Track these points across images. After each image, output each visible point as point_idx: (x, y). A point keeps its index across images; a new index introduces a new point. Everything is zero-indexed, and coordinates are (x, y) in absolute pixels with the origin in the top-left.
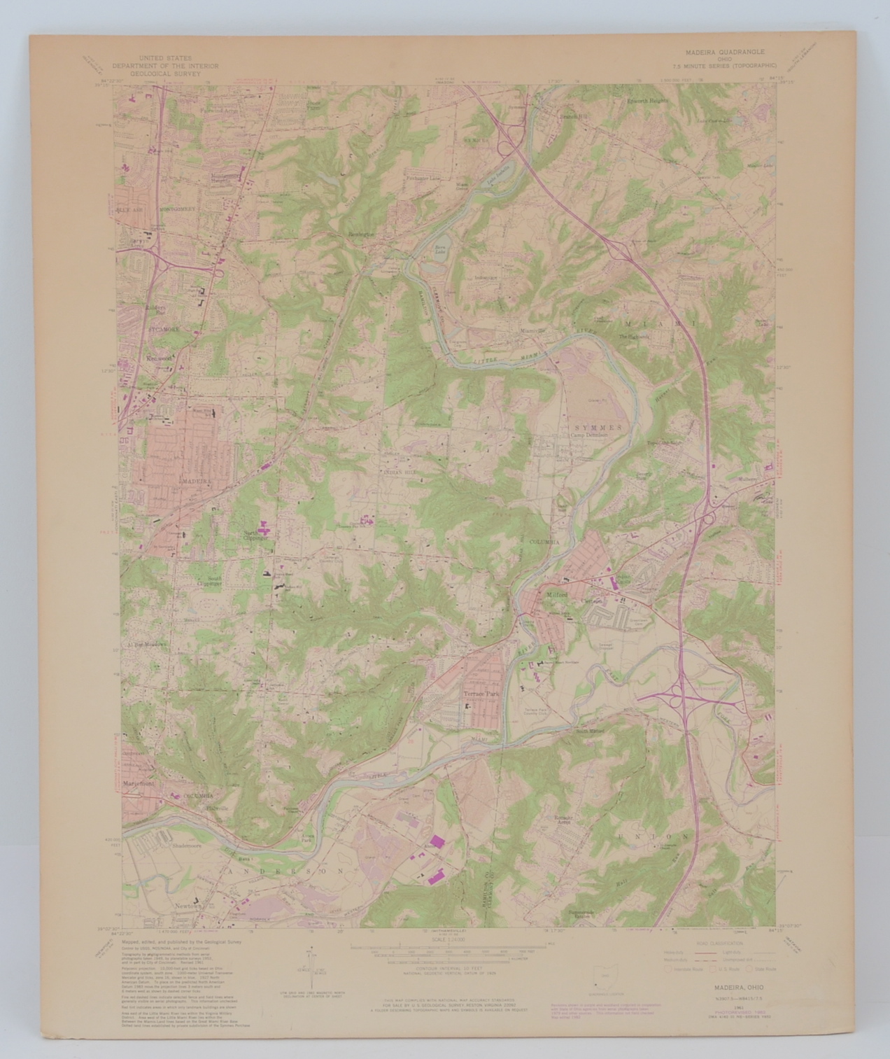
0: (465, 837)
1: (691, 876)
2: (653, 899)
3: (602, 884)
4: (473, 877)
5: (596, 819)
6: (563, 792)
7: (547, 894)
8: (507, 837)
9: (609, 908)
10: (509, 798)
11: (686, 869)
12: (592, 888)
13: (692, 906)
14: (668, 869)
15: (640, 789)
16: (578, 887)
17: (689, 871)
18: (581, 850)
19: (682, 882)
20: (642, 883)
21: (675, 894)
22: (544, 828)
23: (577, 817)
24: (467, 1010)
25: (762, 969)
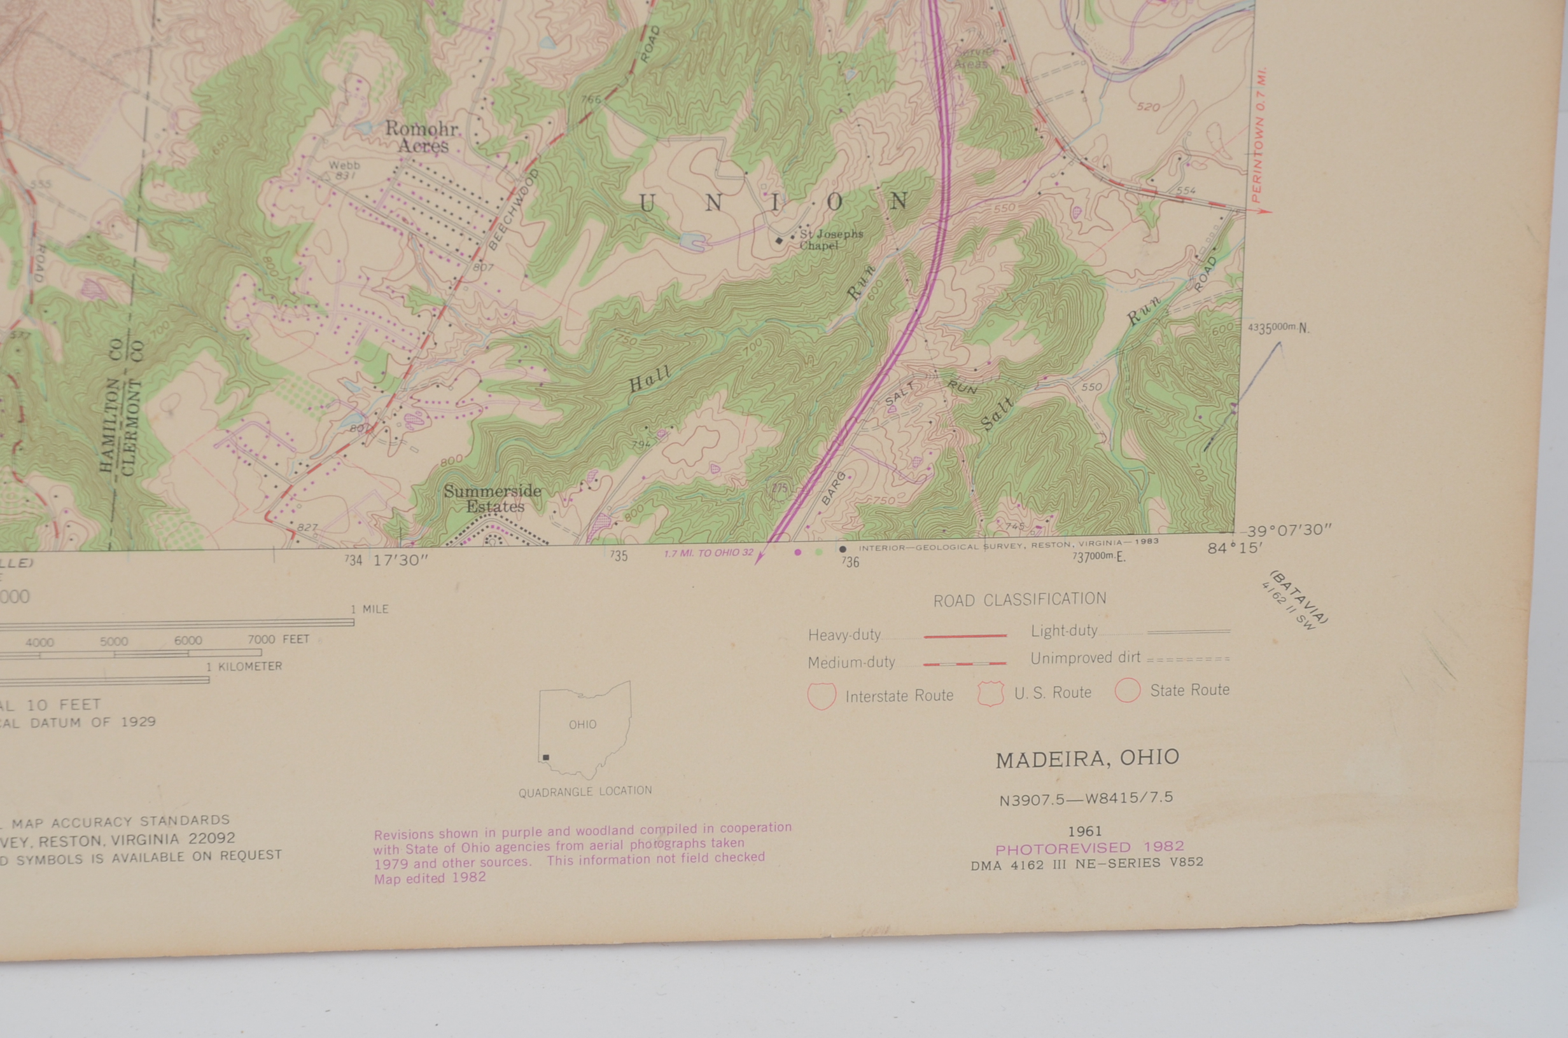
0: (20, 203)
1: (916, 351)
2: (769, 438)
3: (574, 383)
4: (59, 359)
5: (549, 133)
6: (418, 25)
7: (358, 420)
8: (191, 201)
9: (602, 472)
10: (199, 47)
11: (898, 324)
12: (536, 400)
13: (917, 461)
14: (829, 326)
15: (725, 17)
16: (480, 396)
17: (909, 332)
18: (491, 256)
19: (884, 372)
20: (730, 379)
21: (854, 419)
22: (344, 169)
23: (476, 126)
24: (41, 860)
25: (1177, 691)
